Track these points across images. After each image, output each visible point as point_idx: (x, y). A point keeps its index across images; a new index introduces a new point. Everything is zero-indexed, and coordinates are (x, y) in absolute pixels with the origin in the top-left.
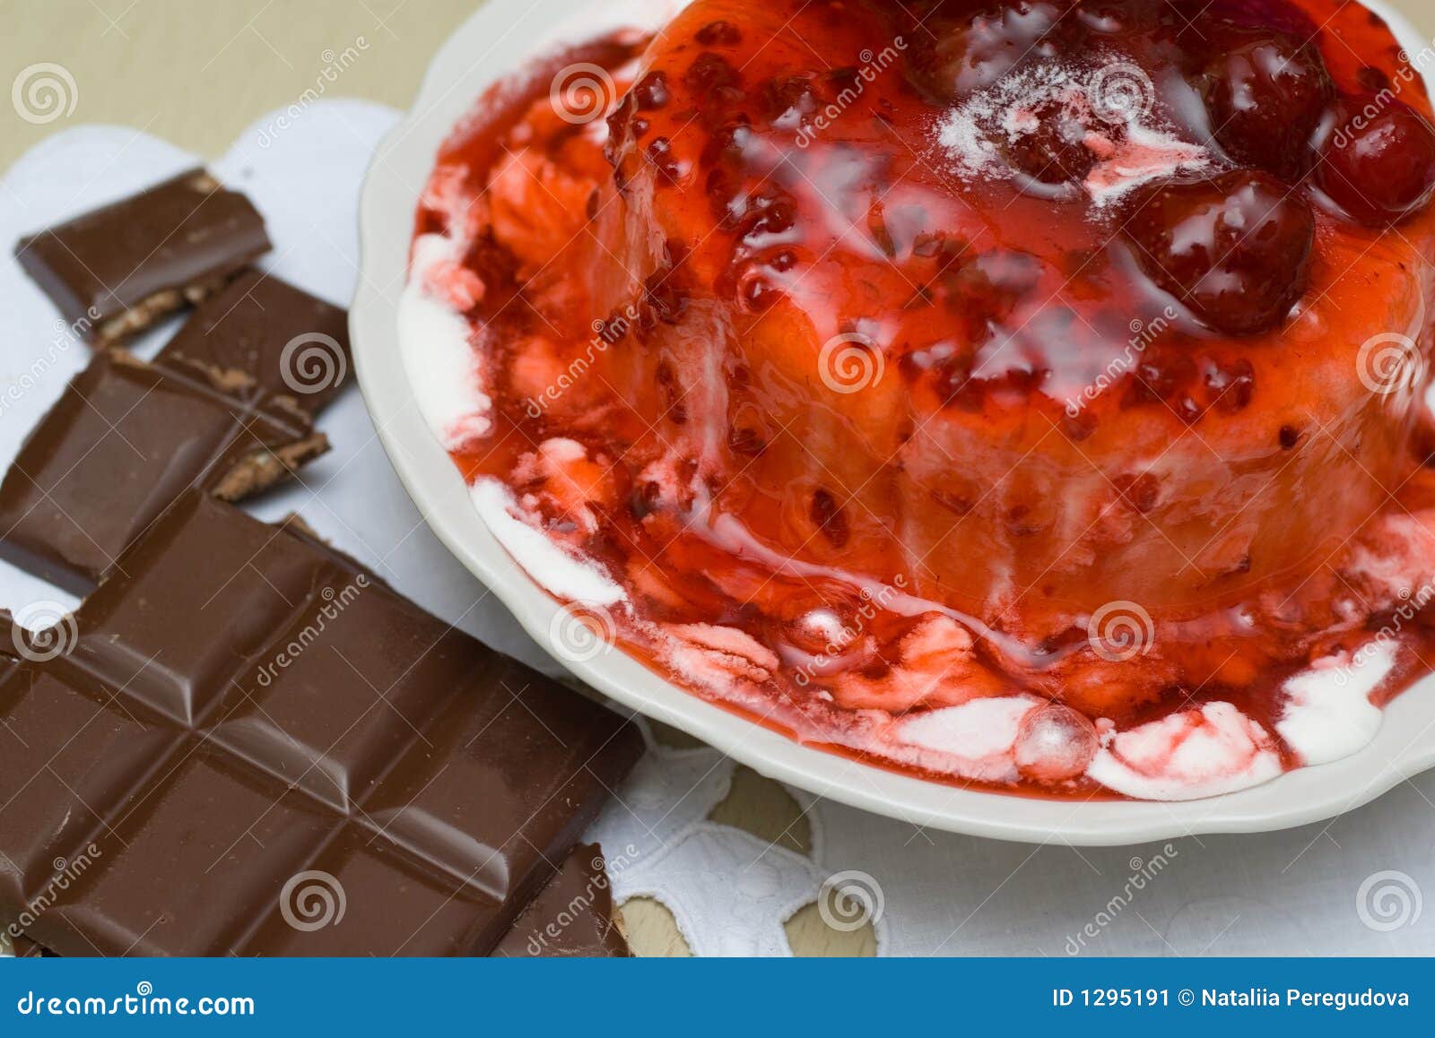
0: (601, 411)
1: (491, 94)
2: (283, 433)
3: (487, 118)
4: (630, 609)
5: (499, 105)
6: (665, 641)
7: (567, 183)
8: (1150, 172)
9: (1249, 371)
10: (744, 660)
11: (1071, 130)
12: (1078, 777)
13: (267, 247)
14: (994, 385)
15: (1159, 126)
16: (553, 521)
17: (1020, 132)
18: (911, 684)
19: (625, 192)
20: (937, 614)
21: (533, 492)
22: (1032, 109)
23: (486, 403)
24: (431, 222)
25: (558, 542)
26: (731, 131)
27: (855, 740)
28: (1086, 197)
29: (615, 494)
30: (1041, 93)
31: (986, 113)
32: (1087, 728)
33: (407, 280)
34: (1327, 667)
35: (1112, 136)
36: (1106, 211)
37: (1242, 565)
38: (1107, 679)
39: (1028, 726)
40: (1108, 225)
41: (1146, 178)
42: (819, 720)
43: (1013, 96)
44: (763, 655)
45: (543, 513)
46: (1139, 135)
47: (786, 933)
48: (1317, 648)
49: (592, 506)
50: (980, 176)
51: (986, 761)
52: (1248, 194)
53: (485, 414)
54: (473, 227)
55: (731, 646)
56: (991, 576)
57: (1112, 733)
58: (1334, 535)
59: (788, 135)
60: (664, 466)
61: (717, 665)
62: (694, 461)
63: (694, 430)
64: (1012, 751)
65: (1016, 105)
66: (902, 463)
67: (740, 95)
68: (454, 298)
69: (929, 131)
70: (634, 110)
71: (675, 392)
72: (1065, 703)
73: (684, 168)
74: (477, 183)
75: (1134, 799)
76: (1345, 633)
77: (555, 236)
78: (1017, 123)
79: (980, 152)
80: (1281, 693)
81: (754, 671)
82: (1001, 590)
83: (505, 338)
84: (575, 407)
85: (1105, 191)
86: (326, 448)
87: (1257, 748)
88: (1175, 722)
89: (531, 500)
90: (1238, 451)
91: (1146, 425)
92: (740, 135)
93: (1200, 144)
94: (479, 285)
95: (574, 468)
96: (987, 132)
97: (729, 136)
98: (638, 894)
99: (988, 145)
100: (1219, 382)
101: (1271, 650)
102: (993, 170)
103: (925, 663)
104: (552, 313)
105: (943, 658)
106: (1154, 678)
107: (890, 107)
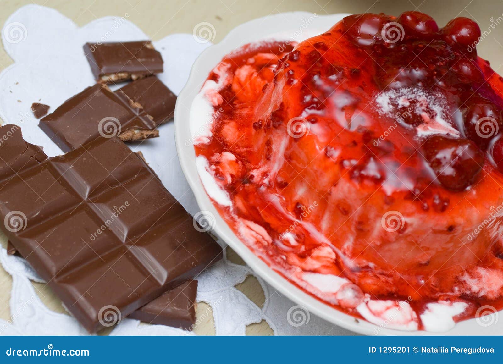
0: (245, 149)
1: (246, 46)
2: (146, 126)
3: (242, 53)
4: (231, 209)
5: (247, 50)
6: (239, 223)
7: (259, 80)
8: (438, 131)
9: (448, 201)
10: (261, 237)
11: (419, 111)
12: (354, 308)
13: (161, 71)
14: (368, 177)
15: (447, 120)
16: (218, 175)
17: (403, 105)
18: (311, 263)
19: (275, 85)
20: (327, 245)
21: (215, 165)
22: (408, 99)
23: (211, 134)
24: (214, 77)
25: (217, 182)
26: (314, 75)
27: (287, 274)
28: (416, 131)
29: (240, 174)
30: (413, 96)
31: (393, 96)
32: (361, 295)
33: (200, 91)
34: (443, 304)
35: (431, 117)
36: (421, 138)
37: (427, 263)
38: (373, 283)
39: (343, 287)
40: (420, 143)
41: (436, 133)
42: (279, 263)
43: (404, 94)
44: (268, 238)
45: (216, 172)
46: (439, 119)
47: (246, 328)
48: (442, 297)
49: (232, 176)
50: (385, 115)
51: (327, 294)
52: (467, 147)
53: (209, 138)
54: (226, 83)
55: (259, 231)
56: (347, 238)
57: (369, 299)
58: (459, 265)
59: (331, 83)
60: (258, 171)
61: (252, 236)
62: (268, 174)
63: (272, 163)
64: (335, 294)
65: (404, 97)
66: (331, 192)
67: (321, 65)
68: (212, 101)
69: (374, 96)
70: (287, 60)
71: (270, 150)
72: (357, 285)
73: (295, 82)
74: (232, 70)
75: (368, 321)
76: (452, 296)
77: (250, 94)
78: (402, 102)
79: (388, 108)
80: (425, 306)
81: (263, 242)
82: (349, 244)
83: (224, 118)
84: (237, 145)
85: (422, 132)
86: (158, 136)
87: (412, 320)
88: (389, 303)
89: (213, 167)
90: (436, 225)
91: (410, 207)
92: (316, 78)
93: (458, 130)
94: (221, 100)
95: (231, 163)
96: (392, 102)
97: (313, 76)
98: (204, 301)
99: (391, 106)
100: (437, 202)
101: (427, 293)
102: (390, 114)
103: (318, 258)
104: (241, 116)
105: (324, 259)
106: (388, 288)
107: (365, 85)
